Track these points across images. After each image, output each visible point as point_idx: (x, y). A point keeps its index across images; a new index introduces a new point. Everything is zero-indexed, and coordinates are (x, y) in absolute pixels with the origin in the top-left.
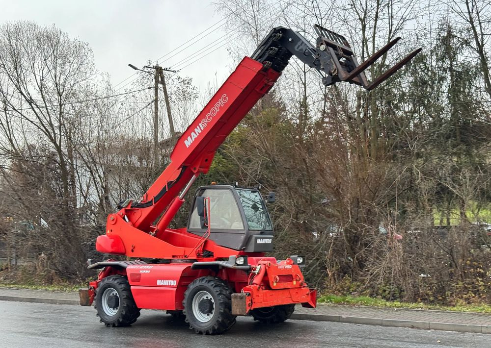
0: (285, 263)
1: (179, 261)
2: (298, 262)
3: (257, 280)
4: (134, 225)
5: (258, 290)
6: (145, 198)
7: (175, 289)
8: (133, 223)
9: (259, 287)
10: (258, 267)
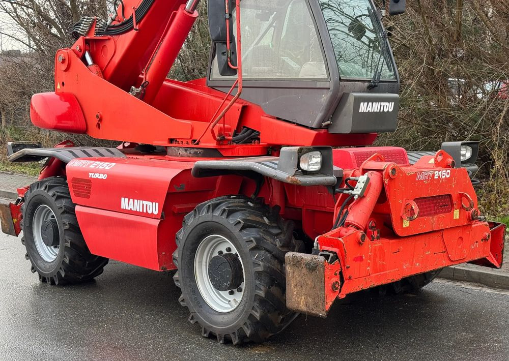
0: (432, 161)
1: (182, 152)
2: (462, 159)
3: (357, 215)
4: (103, 73)
5: (360, 243)
6: (120, 14)
7: (156, 222)
8: (101, 68)
9: (363, 236)
10: (362, 179)
